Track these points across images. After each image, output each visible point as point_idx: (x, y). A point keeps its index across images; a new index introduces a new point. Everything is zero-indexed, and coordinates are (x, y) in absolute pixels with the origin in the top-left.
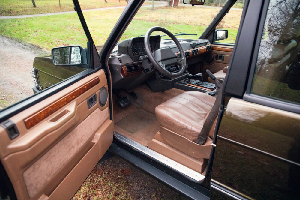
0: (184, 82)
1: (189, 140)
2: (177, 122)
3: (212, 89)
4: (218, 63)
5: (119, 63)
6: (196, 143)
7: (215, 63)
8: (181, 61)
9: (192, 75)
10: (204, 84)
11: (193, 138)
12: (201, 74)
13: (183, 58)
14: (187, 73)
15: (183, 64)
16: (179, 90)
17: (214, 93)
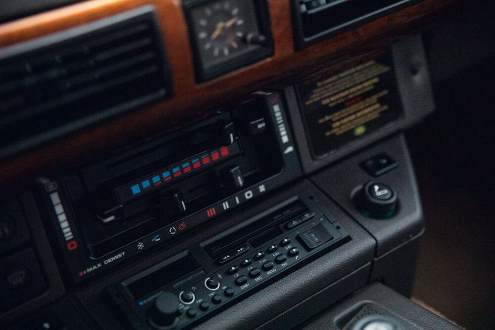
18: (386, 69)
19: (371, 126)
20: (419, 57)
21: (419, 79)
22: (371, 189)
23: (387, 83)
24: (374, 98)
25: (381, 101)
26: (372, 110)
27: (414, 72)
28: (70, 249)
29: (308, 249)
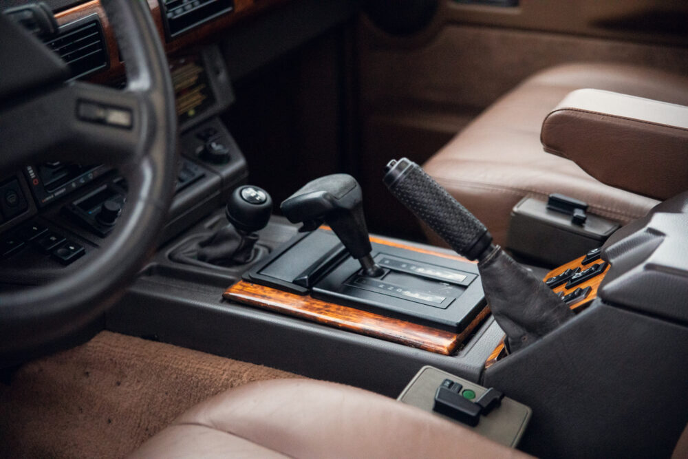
0: (202, 258)
3: (465, 332)
4: (470, 32)
7: (453, 32)
8: (118, 117)
9: (262, 195)
10: (380, 273)
12: (346, 188)
13: (140, 83)
14: (224, 160)
15: (147, 150)
16: (153, 346)
17: (480, 378)
18: (199, 70)
19: (199, 109)
20: (220, 62)
21: (223, 77)
22: (210, 146)
23: (203, 79)
24: (196, 91)
25: (202, 92)
26: (196, 98)
27: (217, 73)
28: (35, 184)
29: (181, 180)
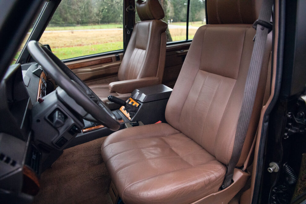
1: (214, 194)
2: (196, 186)
5: (13, 168)
6: (223, 189)
11: (218, 187)
